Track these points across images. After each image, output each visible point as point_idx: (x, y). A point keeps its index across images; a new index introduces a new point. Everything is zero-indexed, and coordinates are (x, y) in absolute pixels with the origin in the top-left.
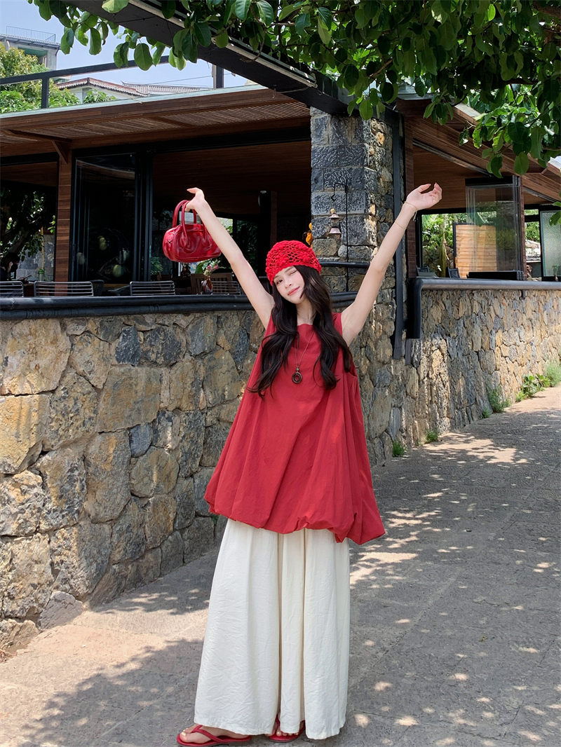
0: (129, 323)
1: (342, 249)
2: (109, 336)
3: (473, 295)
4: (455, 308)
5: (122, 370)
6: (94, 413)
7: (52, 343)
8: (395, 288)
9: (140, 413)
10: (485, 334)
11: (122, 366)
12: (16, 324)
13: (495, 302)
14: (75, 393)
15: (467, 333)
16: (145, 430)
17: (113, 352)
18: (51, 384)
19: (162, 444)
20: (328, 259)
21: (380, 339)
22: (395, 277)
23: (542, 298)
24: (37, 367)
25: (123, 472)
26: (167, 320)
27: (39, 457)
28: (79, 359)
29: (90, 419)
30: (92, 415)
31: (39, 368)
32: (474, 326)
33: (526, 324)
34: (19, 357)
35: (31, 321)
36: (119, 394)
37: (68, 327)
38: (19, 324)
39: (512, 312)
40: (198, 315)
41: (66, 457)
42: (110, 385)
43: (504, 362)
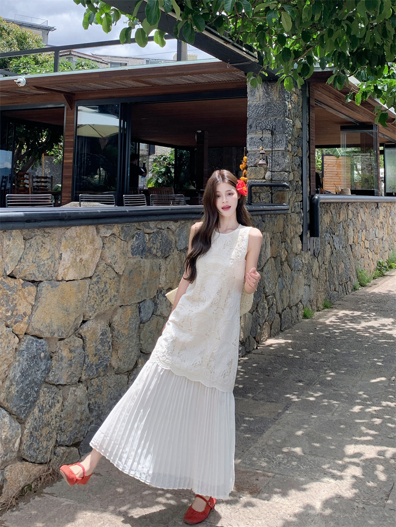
0: (140, 228)
1: (268, 174)
2: (127, 237)
3: (349, 206)
4: (338, 215)
5: (135, 261)
6: (117, 292)
7: (91, 242)
8: (302, 201)
9: (146, 292)
10: (355, 233)
11: (134, 258)
12: (68, 229)
13: (361, 211)
14: (105, 278)
15: (345, 232)
16: (149, 303)
17: (129, 249)
18: (90, 272)
19: (159, 313)
20: (258, 181)
21: (294, 237)
22: (302, 194)
23: (388, 208)
24: (81, 260)
25: (135, 335)
26: (163, 225)
27: (81, 325)
28: (107, 254)
29: (114, 297)
30: (116, 294)
31: (82, 260)
32: (349, 227)
33: (379, 225)
34: (69, 253)
35: (78, 227)
36: (133, 279)
37: (101, 231)
38: (70, 230)
39: (371, 217)
40: (183, 222)
41: (99, 324)
42: (127, 272)
43: (366, 252)
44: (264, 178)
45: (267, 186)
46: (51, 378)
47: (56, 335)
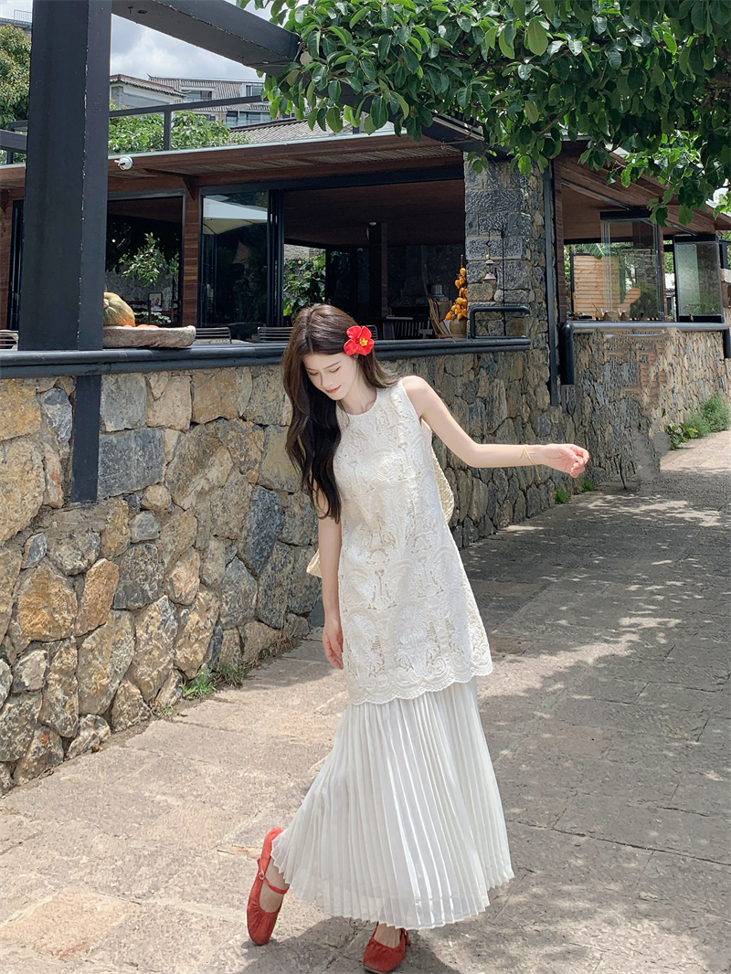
1: (498, 293)
4: (601, 352)
8: (548, 332)
20: (484, 303)
21: (539, 384)
22: (548, 321)
44: (493, 300)
45: (496, 310)
46: (285, 535)
47: (285, 488)
